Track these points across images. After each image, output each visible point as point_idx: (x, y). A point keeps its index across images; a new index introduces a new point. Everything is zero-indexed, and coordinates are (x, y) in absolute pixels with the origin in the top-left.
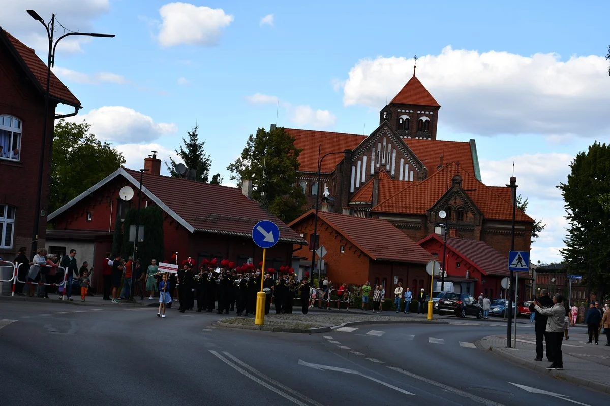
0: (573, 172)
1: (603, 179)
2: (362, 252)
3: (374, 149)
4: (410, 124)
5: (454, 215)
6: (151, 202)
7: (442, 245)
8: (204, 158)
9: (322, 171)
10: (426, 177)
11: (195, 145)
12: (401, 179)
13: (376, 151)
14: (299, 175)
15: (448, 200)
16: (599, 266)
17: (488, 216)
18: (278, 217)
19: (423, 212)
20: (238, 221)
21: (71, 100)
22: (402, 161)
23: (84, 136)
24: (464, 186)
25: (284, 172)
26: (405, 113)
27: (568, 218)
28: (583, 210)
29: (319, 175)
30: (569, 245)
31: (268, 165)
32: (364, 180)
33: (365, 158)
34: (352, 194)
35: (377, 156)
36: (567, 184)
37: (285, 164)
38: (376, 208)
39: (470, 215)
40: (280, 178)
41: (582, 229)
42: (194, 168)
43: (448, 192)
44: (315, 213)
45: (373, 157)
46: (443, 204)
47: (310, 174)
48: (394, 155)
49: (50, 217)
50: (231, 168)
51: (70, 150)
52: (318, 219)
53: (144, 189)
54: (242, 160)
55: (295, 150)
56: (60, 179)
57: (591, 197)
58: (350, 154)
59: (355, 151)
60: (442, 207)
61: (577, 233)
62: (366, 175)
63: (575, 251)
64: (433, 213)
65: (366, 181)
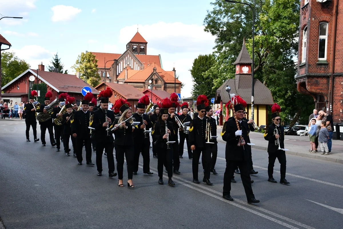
0: (194, 65)
1: (203, 67)
2: (123, 97)
3: (125, 59)
4: (137, 50)
5: (154, 82)
6: (42, 81)
7: (151, 92)
8: (61, 64)
9: (106, 68)
10: (144, 68)
11: (57, 59)
12: (135, 69)
13: (125, 60)
14: (98, 69)
15: (152, 76)
17: (166, 82)
19: (144, 81)
20: (76, 87)
21: (7, 43)
22: (135, 63)
23: (13, 57)
24: (157, 71)
25: (92, 68)
26: (135, 45)
27: (193, 81)
28: (198, 78)
29: (105, 69)
30: (193, 90)
31: (86, 66)
32: (122, 71)
33: (122, 62)
34: (118, 76)
36: (192, 70)
37: (92, 65)
38: (126, 80)
39: (160, 81)
40: (91, 71)
41: (197, 85)
42: (58, 68)
43: (152, 73)
44: (104, 83)
45: (125, 62)
46: (151, 78)
47: (101, 69)
48: (132, 61)
49: (2, 88)
50: (72, 67)
51: (8, 62)
52: (106, 85)
53: (39, 77)
54: (76, 64)
55: (96, 60)
56: (5, 74)
57: (200, 73)
58: (116, 61)
59: (118, 60)
60: (150, 79)
61: (196, 86)
62: (122, 68)
63: (195, 92)
64: (147, 81)
65: (122, 70)
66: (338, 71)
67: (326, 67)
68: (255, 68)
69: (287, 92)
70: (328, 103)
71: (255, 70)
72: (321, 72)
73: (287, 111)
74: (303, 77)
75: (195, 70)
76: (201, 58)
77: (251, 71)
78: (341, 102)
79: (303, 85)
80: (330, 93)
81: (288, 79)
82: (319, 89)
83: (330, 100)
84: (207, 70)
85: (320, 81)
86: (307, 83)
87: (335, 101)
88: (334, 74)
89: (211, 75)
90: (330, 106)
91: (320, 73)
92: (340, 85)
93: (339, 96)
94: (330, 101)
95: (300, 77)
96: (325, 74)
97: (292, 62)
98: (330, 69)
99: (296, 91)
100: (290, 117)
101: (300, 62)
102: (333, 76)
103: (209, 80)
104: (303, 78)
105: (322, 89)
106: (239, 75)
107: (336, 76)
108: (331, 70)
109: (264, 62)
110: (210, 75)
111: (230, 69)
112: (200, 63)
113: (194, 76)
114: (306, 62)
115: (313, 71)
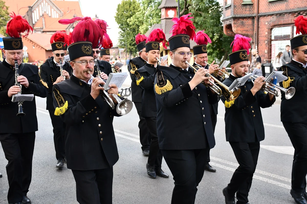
0: (117, 11)
1: (127, 12)
2: (42, 47)
3: (40, 5)
10: (63, 16)
12: (53, 17)
16: (129, 44)
18: (4, 35)
22: (53, 10)
25: (3, 17)
28: (122, 25)
30: (119, 38)
33: (37, 9)
34: (34, 24)
35: (42, 8)
37: (3, 13)
38: (45, 29)
40: (2, 19)
41: (122, 32)
48: (49, 7)
55: (6, 7)
57: (124, 19)
58: (31, 8)
59: (32, 7)
60: (71, 27)
61: (120, 33)
62: (39, 16)
63: (121, 40)
64: (68, 30)
65: (39, 19)
66: (262, 11)
67: (250, 8)
68: (181, 12)
69: (213, 36)
70: (253, 45)
71: (181, 13)
72: (246, 12)
73: (214, 54)
74: (229, 18)
75: (118, 16)
76: (124, 2)
77: (177, 15)
78: (266, 42)
79: (229, 27)
80: (256, 34)
81: (214, 22)
82: (245, 30)
83: (255, 41)
84: (131, 16)
85: (246, 22)
86: (233, 25)
87: (260, 42)
88: (259, 15)
89: (137, 22)
90: (255, 47)
91: (245, 14)
92: (264, 25)
93: (263, 36)
94: (255, 43)
95: (225, 20)
96: (250, 15)
97: (217, 4)
98: (254, 9)
99: (222, 34)
100: (218, 61)
101: (226, 3)
102: (258, 16)
103: (134, 26)
104: (229, 20)
105: (247, 30)
106: (165, 20)
107: (261, 16)
108: (256, 11)
109: (189, 5)
110: (135, 21)
111: (156, 14)
112: (124, 9)
113: (118, 23)
114: (231, 3)
115: (238, 12)
